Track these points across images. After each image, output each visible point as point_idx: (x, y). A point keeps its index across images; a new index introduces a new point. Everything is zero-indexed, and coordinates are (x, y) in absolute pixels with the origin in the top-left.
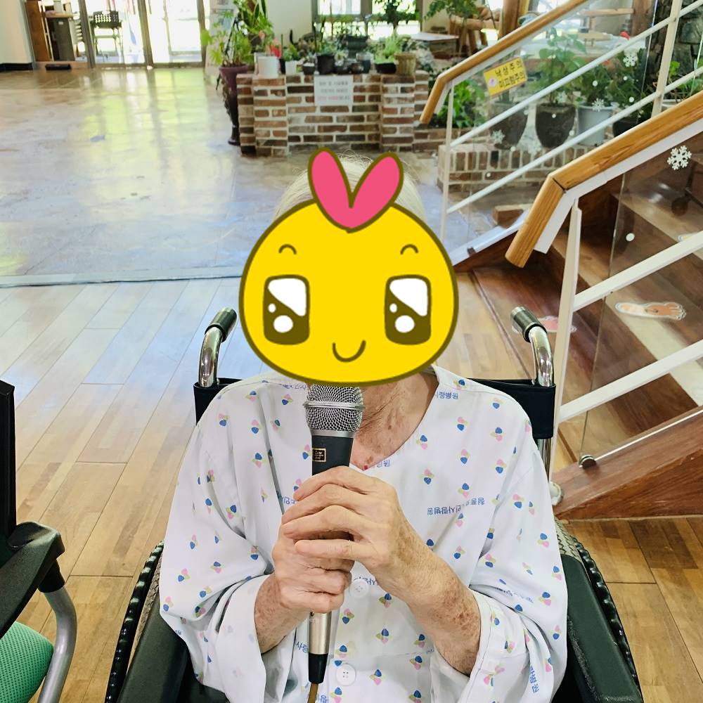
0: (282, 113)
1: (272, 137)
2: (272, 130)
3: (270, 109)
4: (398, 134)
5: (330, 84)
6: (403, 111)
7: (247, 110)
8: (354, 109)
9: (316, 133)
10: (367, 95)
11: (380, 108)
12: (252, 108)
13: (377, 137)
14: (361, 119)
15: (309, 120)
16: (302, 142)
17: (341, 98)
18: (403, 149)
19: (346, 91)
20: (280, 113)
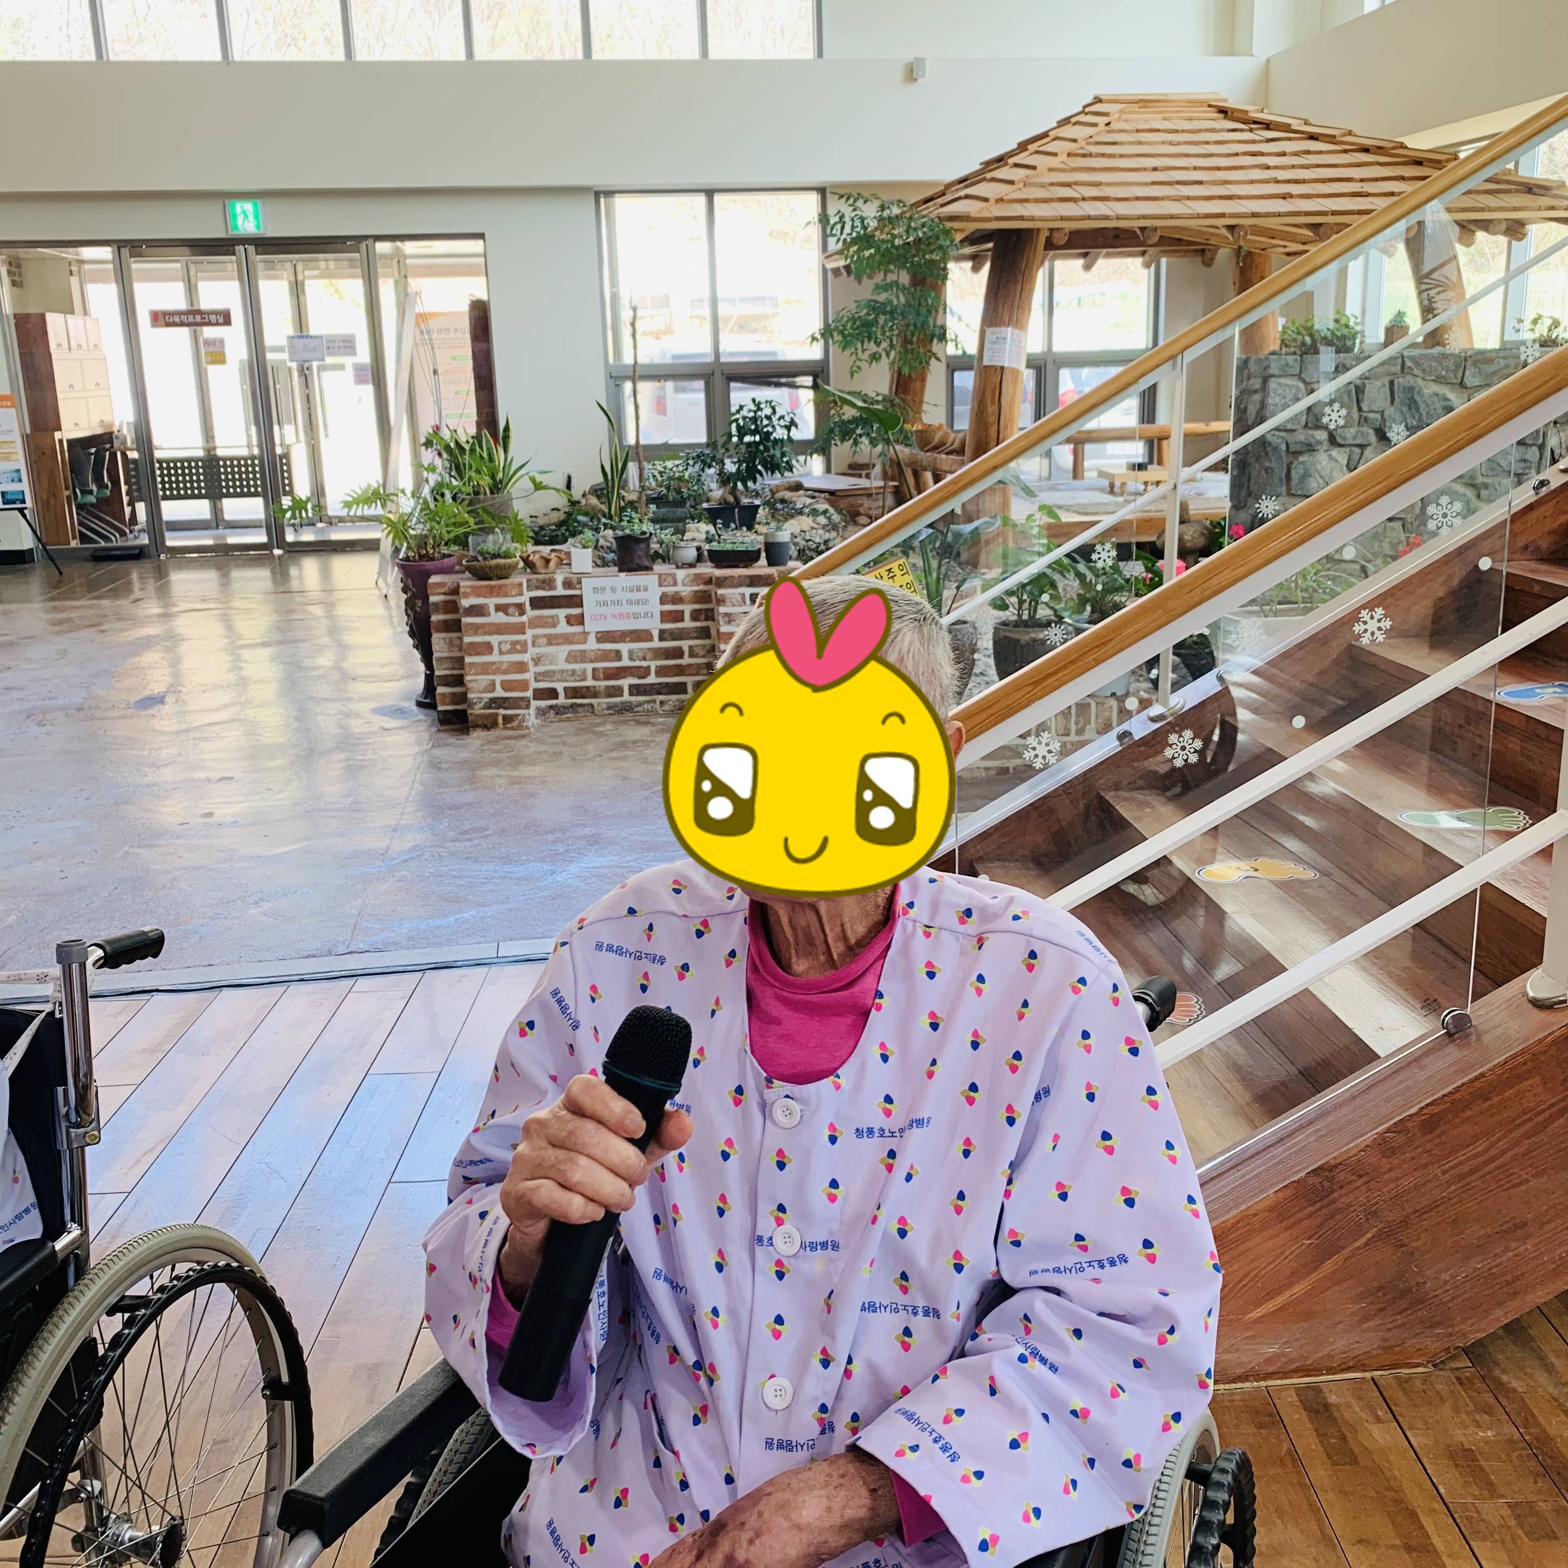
0: (518, 647)
1: (499, 693)
2: (498, 679)
3: (494, 640)
5: (613, 590)
7: (451, 643)
8: (663, 635)
9: (590, 682)
10: (687, 609)
11: (713, 632)
12: (461, 639)
14: (678, 653)
15: (572, 658)
16: (562, 700)
17: (636, 616)
19: (645, 602)
20: (516, 647)
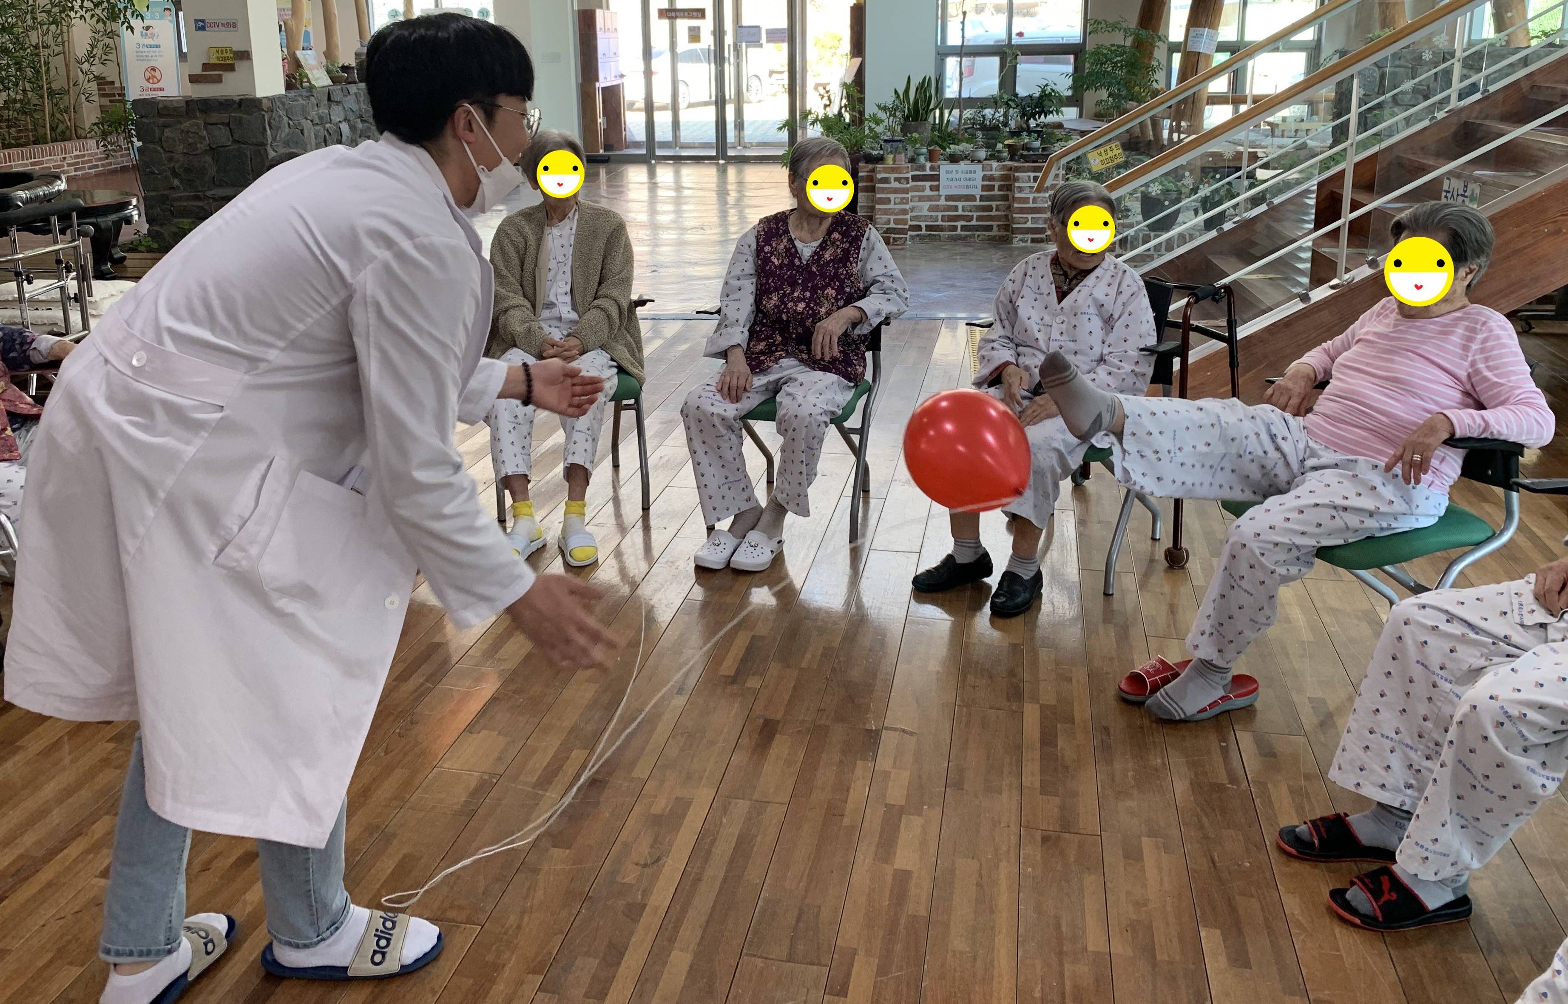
1: (892, 225)
2: (892, 218)
3: (892, 196)
4: (1029, 225)
5: (957, 172)
6: (1035, 200)
7: (868, 198)
8: (982, 198)
9: (940, 223)
10: (997, 184)
11: (1010, 198)
12: (874, 196)
13: (1007, 227)
14: (990, 208)
15: (931, 209)
16: (923, 232)
17: (968, 187)
18: (1033, 241)
19: (974, 179)
20: (904, 201)
